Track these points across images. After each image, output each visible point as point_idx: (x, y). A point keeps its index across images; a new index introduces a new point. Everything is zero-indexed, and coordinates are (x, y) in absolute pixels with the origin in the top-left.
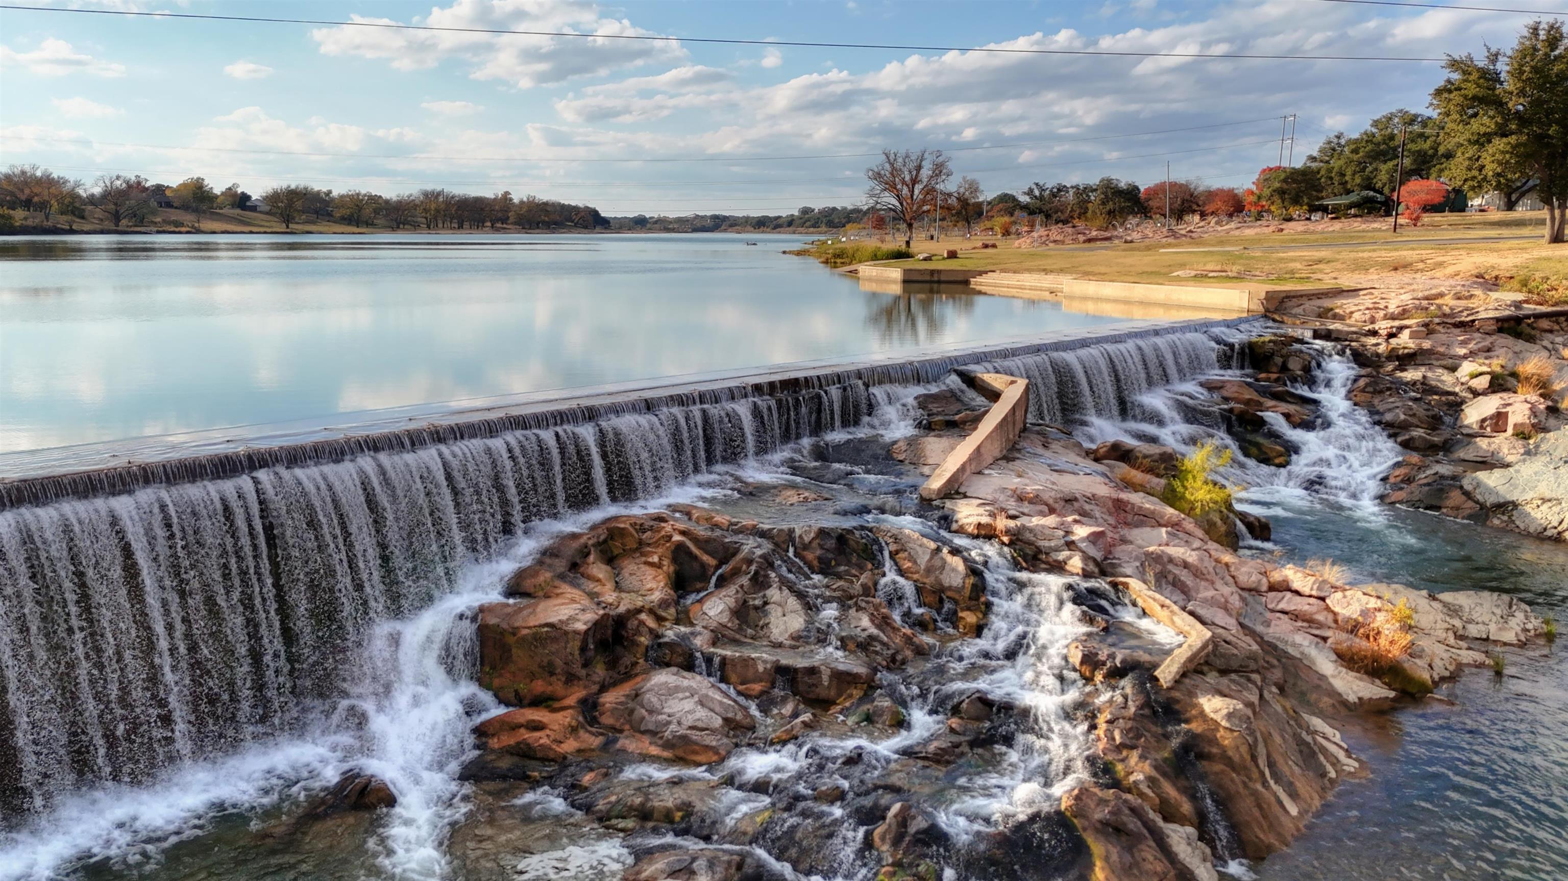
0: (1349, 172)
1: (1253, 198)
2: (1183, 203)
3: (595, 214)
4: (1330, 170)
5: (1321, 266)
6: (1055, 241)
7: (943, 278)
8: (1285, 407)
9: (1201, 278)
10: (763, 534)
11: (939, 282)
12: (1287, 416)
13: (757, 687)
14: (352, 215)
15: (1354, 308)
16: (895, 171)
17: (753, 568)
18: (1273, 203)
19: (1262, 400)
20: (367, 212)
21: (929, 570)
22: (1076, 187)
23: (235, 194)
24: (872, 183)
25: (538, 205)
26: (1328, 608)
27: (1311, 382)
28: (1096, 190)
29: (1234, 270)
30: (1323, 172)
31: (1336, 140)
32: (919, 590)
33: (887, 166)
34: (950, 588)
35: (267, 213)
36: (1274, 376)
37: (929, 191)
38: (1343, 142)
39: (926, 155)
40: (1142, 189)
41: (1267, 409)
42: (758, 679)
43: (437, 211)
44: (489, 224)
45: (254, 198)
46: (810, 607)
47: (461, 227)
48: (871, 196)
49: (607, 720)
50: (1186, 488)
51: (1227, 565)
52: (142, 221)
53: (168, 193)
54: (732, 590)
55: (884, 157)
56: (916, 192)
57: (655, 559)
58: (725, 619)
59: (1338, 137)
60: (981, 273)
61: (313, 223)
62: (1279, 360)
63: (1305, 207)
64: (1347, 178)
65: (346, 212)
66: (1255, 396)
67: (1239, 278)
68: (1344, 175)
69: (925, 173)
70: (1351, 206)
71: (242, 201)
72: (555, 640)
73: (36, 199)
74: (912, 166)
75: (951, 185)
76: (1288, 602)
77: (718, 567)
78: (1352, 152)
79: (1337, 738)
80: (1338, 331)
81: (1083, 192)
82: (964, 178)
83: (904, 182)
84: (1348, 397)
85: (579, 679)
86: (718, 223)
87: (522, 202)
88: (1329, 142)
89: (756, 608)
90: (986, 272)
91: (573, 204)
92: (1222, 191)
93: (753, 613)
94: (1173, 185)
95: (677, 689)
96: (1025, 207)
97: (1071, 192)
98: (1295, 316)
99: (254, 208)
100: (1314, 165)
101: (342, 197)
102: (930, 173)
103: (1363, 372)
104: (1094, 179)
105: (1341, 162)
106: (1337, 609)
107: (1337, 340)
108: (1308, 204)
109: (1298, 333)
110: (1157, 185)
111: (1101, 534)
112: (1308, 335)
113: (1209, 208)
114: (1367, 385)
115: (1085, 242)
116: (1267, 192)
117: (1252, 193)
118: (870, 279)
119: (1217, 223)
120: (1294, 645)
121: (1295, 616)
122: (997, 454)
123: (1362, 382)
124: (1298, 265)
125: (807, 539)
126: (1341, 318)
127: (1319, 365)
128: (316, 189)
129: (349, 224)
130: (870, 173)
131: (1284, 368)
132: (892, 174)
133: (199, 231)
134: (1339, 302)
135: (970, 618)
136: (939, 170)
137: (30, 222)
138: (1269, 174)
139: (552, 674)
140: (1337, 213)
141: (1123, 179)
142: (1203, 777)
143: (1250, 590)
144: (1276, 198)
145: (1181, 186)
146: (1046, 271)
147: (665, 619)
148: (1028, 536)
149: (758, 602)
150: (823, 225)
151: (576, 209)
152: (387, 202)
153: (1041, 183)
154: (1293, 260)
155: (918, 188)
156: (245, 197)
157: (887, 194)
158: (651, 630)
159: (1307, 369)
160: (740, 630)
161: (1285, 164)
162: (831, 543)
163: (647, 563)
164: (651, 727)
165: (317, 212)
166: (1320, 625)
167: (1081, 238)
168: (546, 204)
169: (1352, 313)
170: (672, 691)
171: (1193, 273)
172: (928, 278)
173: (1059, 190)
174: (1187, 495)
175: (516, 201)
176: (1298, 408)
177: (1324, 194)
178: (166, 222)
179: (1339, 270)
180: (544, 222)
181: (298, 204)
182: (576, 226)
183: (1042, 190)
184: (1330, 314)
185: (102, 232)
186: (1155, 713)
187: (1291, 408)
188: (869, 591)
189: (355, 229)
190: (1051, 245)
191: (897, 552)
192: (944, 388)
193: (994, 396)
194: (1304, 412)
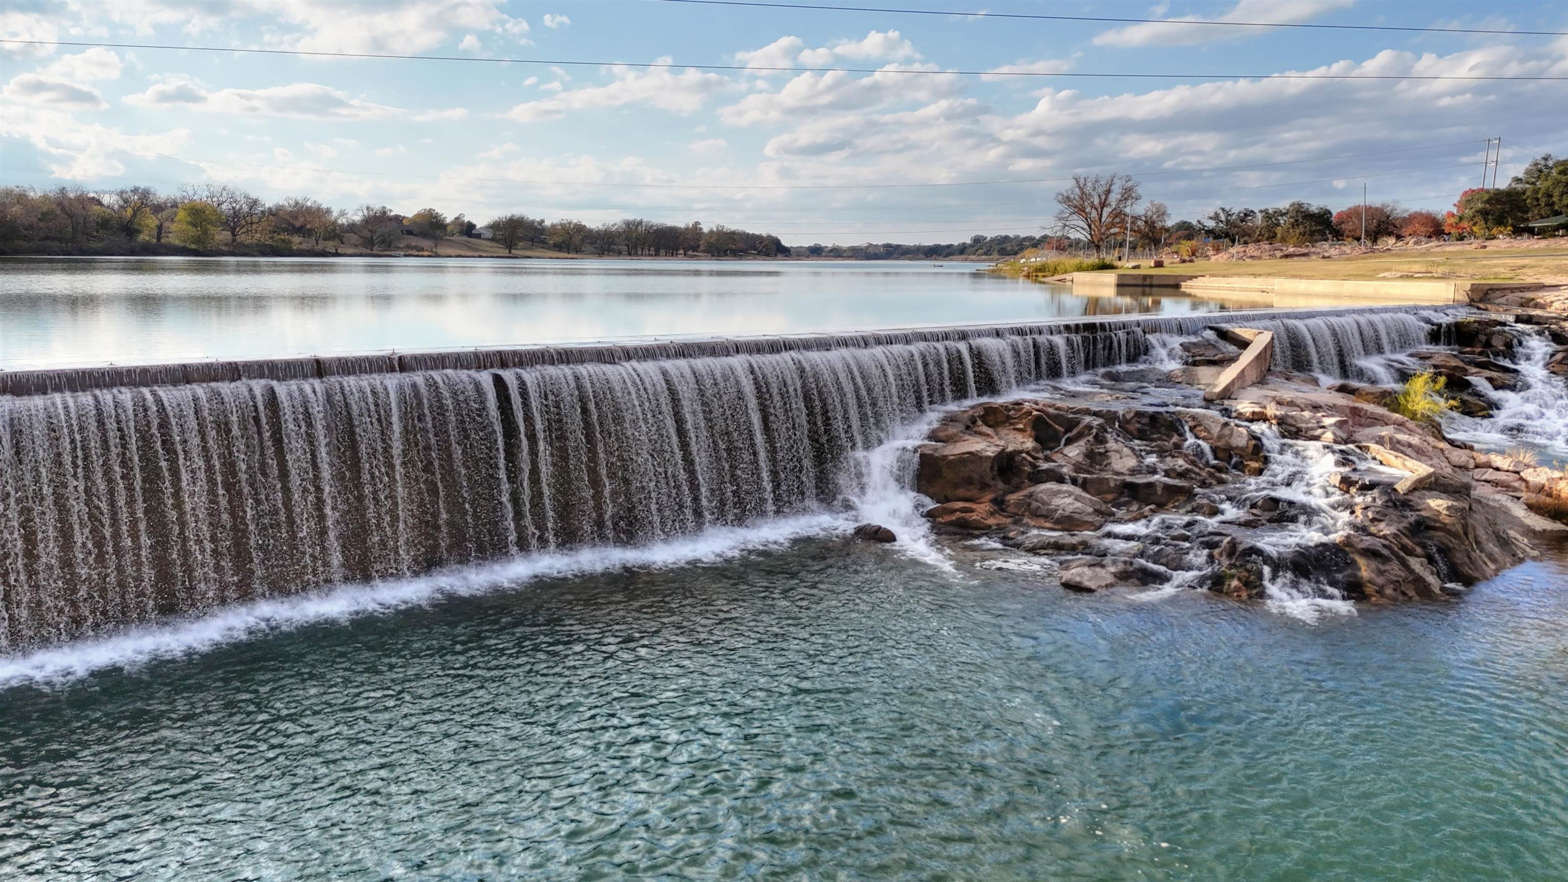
0: (1556, 193)
1: (1452, 220)
2: (1379, 225)
3: (777, 242)
4: (1536, 191)
5: (1524, 270)
6: (1252, 257)
7: (1155, 282)
8: (1488, 373)
9: (1408, 277)
10: (1096, 414)
11: (1151, 286)
12: (1490, 380)
13: (1110, 497)
14: (564, 241)
15: (1554, 299)
16: (1084, 196)
17: (1095, 431)
18: (1475, 224)
19: (1467, 367)
20: (577, 239)
21: (1220, 437)
22: (1266, 211)
23: (462, 224)
24: (1061, 207)
25: (726, 234)
26: (1522, 479)
27: (1513, 358)
28: (1285, 214)
29: (1441, 270)
30: (1528, 193)
31: (1543, 162)
32: (1214, 450)
33: (1077, 191)
34: (1237, 448)
35: (488, 239)
36: (1478, 350)
37: (1118, 214)
38: (1550, 163)
39: (1115, 180)
40: (1334, 213)
41: (1472, 374)
42: (1110, 491)
43: (638, 239)
44: (682, 252)
45: (478, 227)
46: (1139, 456)
47: (657, 254)
48: (1060, 219)
49: (1012, 509)
50: (1407, 401)
51: (1442, 450)
52: (389, 246)
53: (405, 222)
54: (1082, 443)
55: (1074, 182)
56: (1105, 215)
57: (1021, 426)
58: (1080, 459)
59: (1546, 159)
60: (1191, 278)
61: (531, 250)
62: (1483, 338)
63: (1509, 228)
64: (1554, 199)
65: (559, 239)
66: (1461, 364)
67: (1444, 277)
68: (1551, 196)
69: (1114, 198)
70: (1557, 228)
71: (468, 229)
72: (972, 462)
73: (308, 226)
74: (1101, 190)
75: (1139, 209)
76: (1490, 475)
77: (1065, 433)
78: (1560, 173)
79: (1526, 541)
80: (1541, 317)
81: (1271, 217)
82: (1152, 203)
83: (1093, 206)
84: (1546, 366)
85: (989, 486)
86: (892, 252)
87: (711, 232)
88: (1536, 164)
89: (1101, 454)
90: (1196, 277)
91: (757, 233)
92: (1421, 214)
93: (1098, 458)
94: (1368, 209)
95: (1059, 492)
96: (1210, 232)
97: (1260, 216)
98: (1498, 304)
99: (479, 236)
100: (1520, 187)
101: (553, 226)
102: (1119, 197)
103: (1560, 348)
104: (1284, 204)
105: (1549, 183)
106: (1529, 479)
107: (1537, 323)
108: (1512, 225)
109: (1502, 318)
110: (1350, 209)
111: (1345, 422)
112: (1511, 319)
113: (1404, 231)
114: (1564, 358)
115: (1281, 257)
116: (1468, 212)
117: (1453, 215)
118: (1084, 284)
119: (1416, 243)
120: (1494, 500)
121: (1496, 484)
122: (1254, 379)
123: (1559, 356)
124: (1502, 270)
125: (1128, 417)
126: (1542, 307)
127: (1520, 343)
128: (531, 218)
129: (560, 251)
130: (1060, 197)
131: (1488, 344)
132: (1082, 199)
133: (437, 256)
134: (1540, 294)
135: (1254, 465)
136: (1128, 194)
137: (304, 246)
138: (1470, 197)
139: (971, 484)
140: (1543, 233)
141: (1315, 204)
142: (1431, 538)
143: (1460, 467)
144: (1478, 219)
145: (1377, 209)
146: (1255, 275)
147: (1039, 458)
148: (1290, 421)
149: (1102, 450)
150: (996, 253)
151: (759, 237)
152: (590, 231)
153: (1227, 208)
154: (1496, 266)
155: (1107, 211)
156: (471, 226)
157: (1075, 216)
158: (1031, 463)
159: (1509, 345)
160: (1091, 466)
161: (1489, 186)
162: (1145, 420)
163: (1015, 429)
164: (1044, 513)
165: (532, 240)
166: (1515, 489)
167: (1279, 254)
168: (733, 233)
169: (1552, 302)
170: (1056, 493)
171: (1399, 274)
172: (1140, 282)
173: (1246, 215)
174: (1409, 406)
175: (706, 230)
176: (1500, 374)
177: (1530, 214)
178: (409, 247)
179: (1542, 273)
180: (732, 250)
181: (520, 232)
182: (759, 254)
183: (1229, 215)
184: (1532, 304)
185: (361, 255)
186: (1395, 505)
187: (1495, 375)
188: (1177, 446)
189: (567, 255)
190: (1248, 260)
191: (1195, 427)
192: (1200, 339)
193: (1244, 344)
194: (1508, 378)
